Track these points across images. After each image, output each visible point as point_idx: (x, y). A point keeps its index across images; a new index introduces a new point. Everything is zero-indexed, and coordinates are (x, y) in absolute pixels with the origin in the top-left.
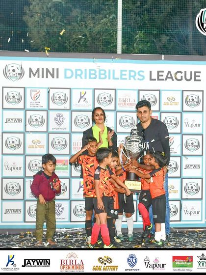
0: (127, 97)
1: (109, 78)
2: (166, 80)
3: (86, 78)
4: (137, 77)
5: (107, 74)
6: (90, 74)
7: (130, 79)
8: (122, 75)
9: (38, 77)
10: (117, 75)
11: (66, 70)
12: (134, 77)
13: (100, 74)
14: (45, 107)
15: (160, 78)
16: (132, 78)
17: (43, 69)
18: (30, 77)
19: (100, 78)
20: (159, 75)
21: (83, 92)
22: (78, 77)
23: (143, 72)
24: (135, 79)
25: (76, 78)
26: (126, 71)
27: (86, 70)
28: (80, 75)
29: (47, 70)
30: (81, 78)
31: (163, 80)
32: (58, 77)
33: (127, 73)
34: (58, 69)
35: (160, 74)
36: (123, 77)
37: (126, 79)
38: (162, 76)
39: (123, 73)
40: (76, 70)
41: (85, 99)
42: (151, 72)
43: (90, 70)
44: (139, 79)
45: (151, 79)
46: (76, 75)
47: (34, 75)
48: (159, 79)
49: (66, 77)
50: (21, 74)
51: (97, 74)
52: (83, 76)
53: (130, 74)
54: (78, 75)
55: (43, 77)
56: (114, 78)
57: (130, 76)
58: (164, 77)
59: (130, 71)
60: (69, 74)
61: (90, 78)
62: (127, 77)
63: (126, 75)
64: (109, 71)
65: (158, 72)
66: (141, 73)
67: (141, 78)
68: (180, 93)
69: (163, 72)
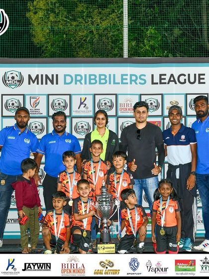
0: (128, 102)
1: (110, 83)
2: (168, 83)
3: (86, 83)
4: (139, 81)
5: (108, 79)
6: (90, 79)
7: (131, 83)
8: (122, 79)
9: (38, 84)
10: (118, 80)
11: (65, 76)
12: (135, 81)
13: (100, 79)
14: (45, 114)
15: (163, 81)
16: (133, 82)
17: (42, 75)
18: (29, 84)
19: (100, 83)
20: (161, 79)
21: (83, 97)
22: (78, 83)
23: (145, 76)
24: (136, 84)
25: (76, 84)
26: (127, 75)
27: (85, 75)
28: (80, 81)
29: (47, 76)
30: (81, 84)
31: (165, 83)
32: (57, 83)
33: (128, 77)
34: (57, 75)
35: (163, 77)
36: (124, 81)
37: (127, 83)
38: (165, 79)
39: (124, 77)
40: (76, 76)
42: (153, 75)
43: (90, 75)
44: (140, 83)
45: (153, 83)
46: (76, 81)
47: (34, 82)
48: (161, 83)
49: (65, 83)
50: (21, 81)
51: (98, 79)
52: (83, 81)
53: (131, 78)
54: (78, 81)
55: (42, 83)
56: (114, 83)
57: (131, 81)
58: (167, 81)
59: (131, 75)
60: (68, 79)
61: (90, 83)
62: (128, 81)
63: (126, 79)
64: (110, 75)
65: (161, 75)
66: (142, 77)
67: (143, 82)
68: (183, 96)
69: (165, 75)
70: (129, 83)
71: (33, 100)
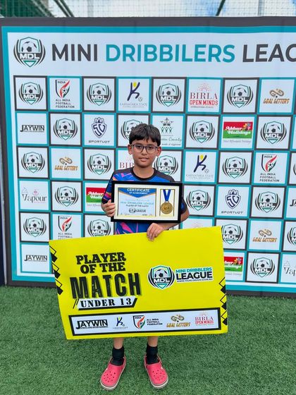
0: (204, 91)
1: (177, 60)
2: (270, 60)
3: (139, 60)
4: (223, 56)
5: (173, 52)
6: (146, 53)
7: (210, 60)
8: (197, 53)
9: (67, 59)
10: (190, 54)
11: (108, 47)
12: (217, 56)
13: (162, 53)
14: (78, 108)
15: (261, 56)
16: (213, 59)
17: (73, 46)
18: (54, 59)
19: (162, 60)
20: (258, 53)
21: (136, 82)
22: (128, 58)
23: (233, 47)
24: (218, 60)
25: (124, 60)
26: (204, 46)
27: (139, 46)
28: (131, 56)
29: (80, 48)
30: (133, 60)
31: (265, 60)
32: (96, 59)
33: (206, 50)
34: (96, 46)
35: (262, 49)
36: (200, 57)
37: (204, 60)
38: (265, 53)
39: (200, 50)
40: (125, 47)
41: (138, 94)
42: (246, 47)
43: (146, 46)
44: (225, 60)
45: (245, 60)
46: (125, 55)
47: (60, 56)
48: (258, 60)
49: (108, 59)
50: (41, 55)
51: (158, 53)
52: (135, 56)
53: (210, 51)
54: (128, 55)
55: (73, 59)
56: (184, 59)
57: (211, 55)
58: (268, 56)
59: (211, 47)
60: (113, 53)
61: (146, 60)
62: (206, 56)
63: (203, 53)
64: (177, 46)
65: (259, 46)
66: (229, 50)
67: (229, 57)
69: (266, 46)
70: (207, 60)
71: (60, 86)
